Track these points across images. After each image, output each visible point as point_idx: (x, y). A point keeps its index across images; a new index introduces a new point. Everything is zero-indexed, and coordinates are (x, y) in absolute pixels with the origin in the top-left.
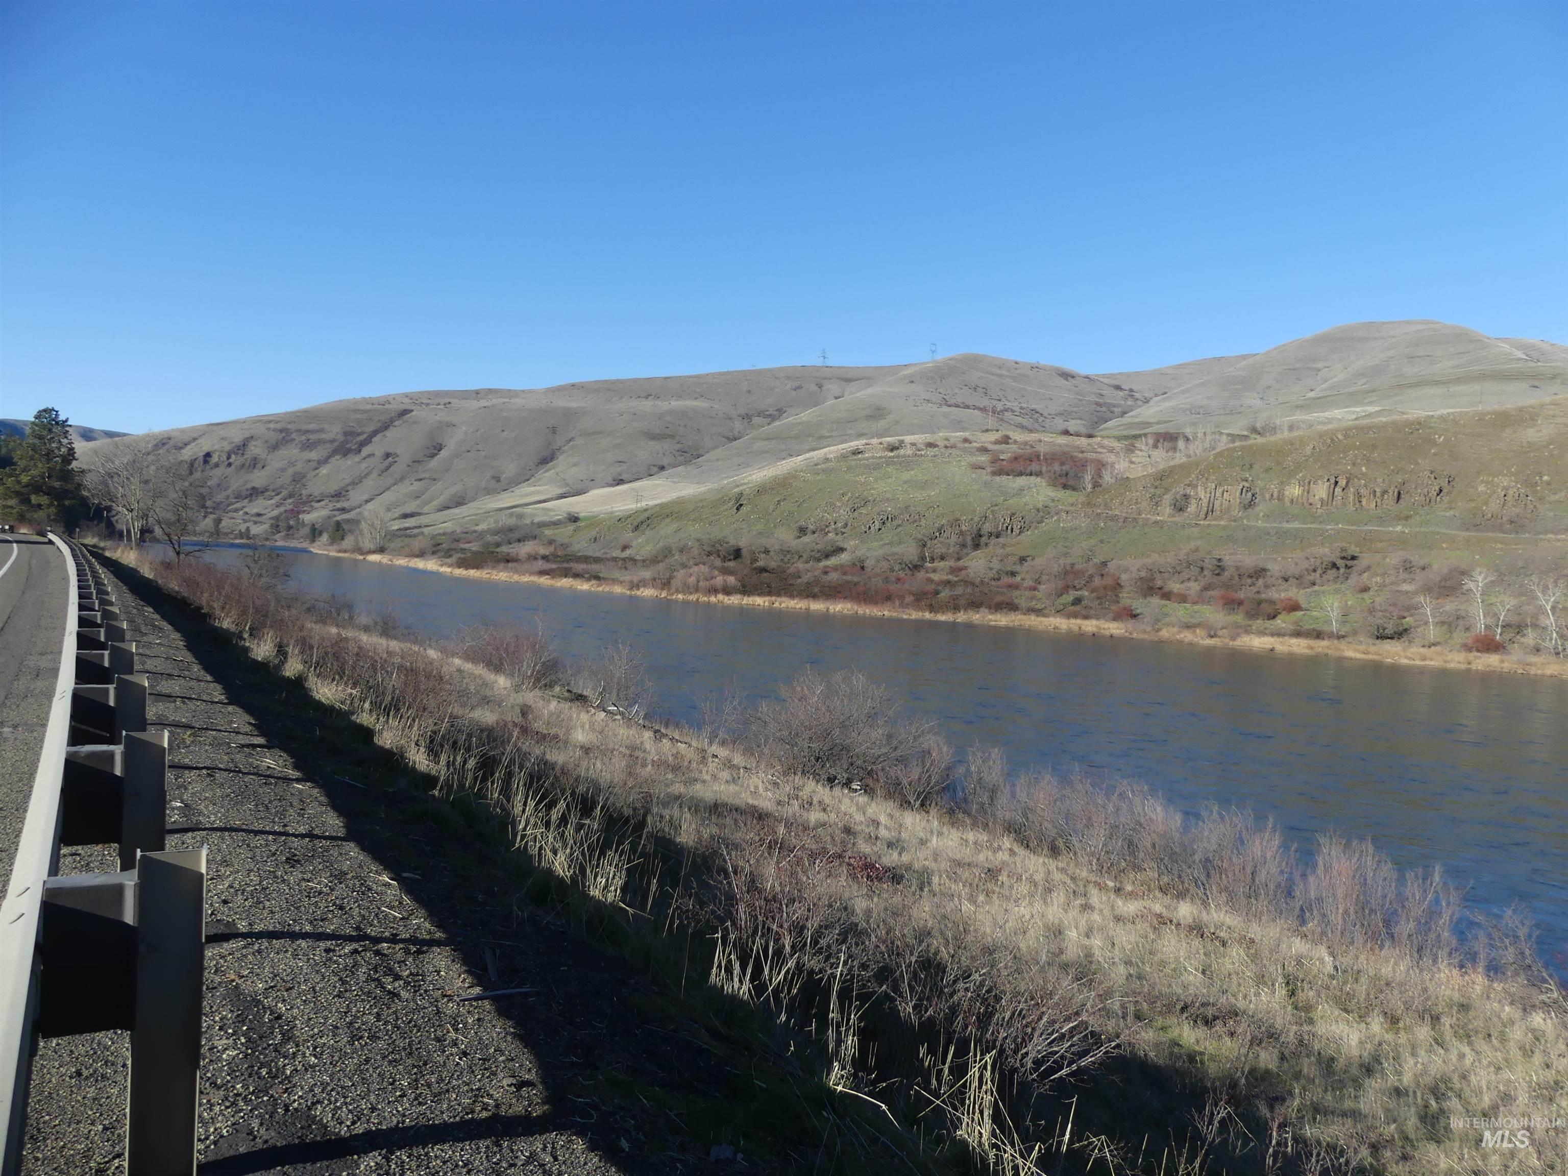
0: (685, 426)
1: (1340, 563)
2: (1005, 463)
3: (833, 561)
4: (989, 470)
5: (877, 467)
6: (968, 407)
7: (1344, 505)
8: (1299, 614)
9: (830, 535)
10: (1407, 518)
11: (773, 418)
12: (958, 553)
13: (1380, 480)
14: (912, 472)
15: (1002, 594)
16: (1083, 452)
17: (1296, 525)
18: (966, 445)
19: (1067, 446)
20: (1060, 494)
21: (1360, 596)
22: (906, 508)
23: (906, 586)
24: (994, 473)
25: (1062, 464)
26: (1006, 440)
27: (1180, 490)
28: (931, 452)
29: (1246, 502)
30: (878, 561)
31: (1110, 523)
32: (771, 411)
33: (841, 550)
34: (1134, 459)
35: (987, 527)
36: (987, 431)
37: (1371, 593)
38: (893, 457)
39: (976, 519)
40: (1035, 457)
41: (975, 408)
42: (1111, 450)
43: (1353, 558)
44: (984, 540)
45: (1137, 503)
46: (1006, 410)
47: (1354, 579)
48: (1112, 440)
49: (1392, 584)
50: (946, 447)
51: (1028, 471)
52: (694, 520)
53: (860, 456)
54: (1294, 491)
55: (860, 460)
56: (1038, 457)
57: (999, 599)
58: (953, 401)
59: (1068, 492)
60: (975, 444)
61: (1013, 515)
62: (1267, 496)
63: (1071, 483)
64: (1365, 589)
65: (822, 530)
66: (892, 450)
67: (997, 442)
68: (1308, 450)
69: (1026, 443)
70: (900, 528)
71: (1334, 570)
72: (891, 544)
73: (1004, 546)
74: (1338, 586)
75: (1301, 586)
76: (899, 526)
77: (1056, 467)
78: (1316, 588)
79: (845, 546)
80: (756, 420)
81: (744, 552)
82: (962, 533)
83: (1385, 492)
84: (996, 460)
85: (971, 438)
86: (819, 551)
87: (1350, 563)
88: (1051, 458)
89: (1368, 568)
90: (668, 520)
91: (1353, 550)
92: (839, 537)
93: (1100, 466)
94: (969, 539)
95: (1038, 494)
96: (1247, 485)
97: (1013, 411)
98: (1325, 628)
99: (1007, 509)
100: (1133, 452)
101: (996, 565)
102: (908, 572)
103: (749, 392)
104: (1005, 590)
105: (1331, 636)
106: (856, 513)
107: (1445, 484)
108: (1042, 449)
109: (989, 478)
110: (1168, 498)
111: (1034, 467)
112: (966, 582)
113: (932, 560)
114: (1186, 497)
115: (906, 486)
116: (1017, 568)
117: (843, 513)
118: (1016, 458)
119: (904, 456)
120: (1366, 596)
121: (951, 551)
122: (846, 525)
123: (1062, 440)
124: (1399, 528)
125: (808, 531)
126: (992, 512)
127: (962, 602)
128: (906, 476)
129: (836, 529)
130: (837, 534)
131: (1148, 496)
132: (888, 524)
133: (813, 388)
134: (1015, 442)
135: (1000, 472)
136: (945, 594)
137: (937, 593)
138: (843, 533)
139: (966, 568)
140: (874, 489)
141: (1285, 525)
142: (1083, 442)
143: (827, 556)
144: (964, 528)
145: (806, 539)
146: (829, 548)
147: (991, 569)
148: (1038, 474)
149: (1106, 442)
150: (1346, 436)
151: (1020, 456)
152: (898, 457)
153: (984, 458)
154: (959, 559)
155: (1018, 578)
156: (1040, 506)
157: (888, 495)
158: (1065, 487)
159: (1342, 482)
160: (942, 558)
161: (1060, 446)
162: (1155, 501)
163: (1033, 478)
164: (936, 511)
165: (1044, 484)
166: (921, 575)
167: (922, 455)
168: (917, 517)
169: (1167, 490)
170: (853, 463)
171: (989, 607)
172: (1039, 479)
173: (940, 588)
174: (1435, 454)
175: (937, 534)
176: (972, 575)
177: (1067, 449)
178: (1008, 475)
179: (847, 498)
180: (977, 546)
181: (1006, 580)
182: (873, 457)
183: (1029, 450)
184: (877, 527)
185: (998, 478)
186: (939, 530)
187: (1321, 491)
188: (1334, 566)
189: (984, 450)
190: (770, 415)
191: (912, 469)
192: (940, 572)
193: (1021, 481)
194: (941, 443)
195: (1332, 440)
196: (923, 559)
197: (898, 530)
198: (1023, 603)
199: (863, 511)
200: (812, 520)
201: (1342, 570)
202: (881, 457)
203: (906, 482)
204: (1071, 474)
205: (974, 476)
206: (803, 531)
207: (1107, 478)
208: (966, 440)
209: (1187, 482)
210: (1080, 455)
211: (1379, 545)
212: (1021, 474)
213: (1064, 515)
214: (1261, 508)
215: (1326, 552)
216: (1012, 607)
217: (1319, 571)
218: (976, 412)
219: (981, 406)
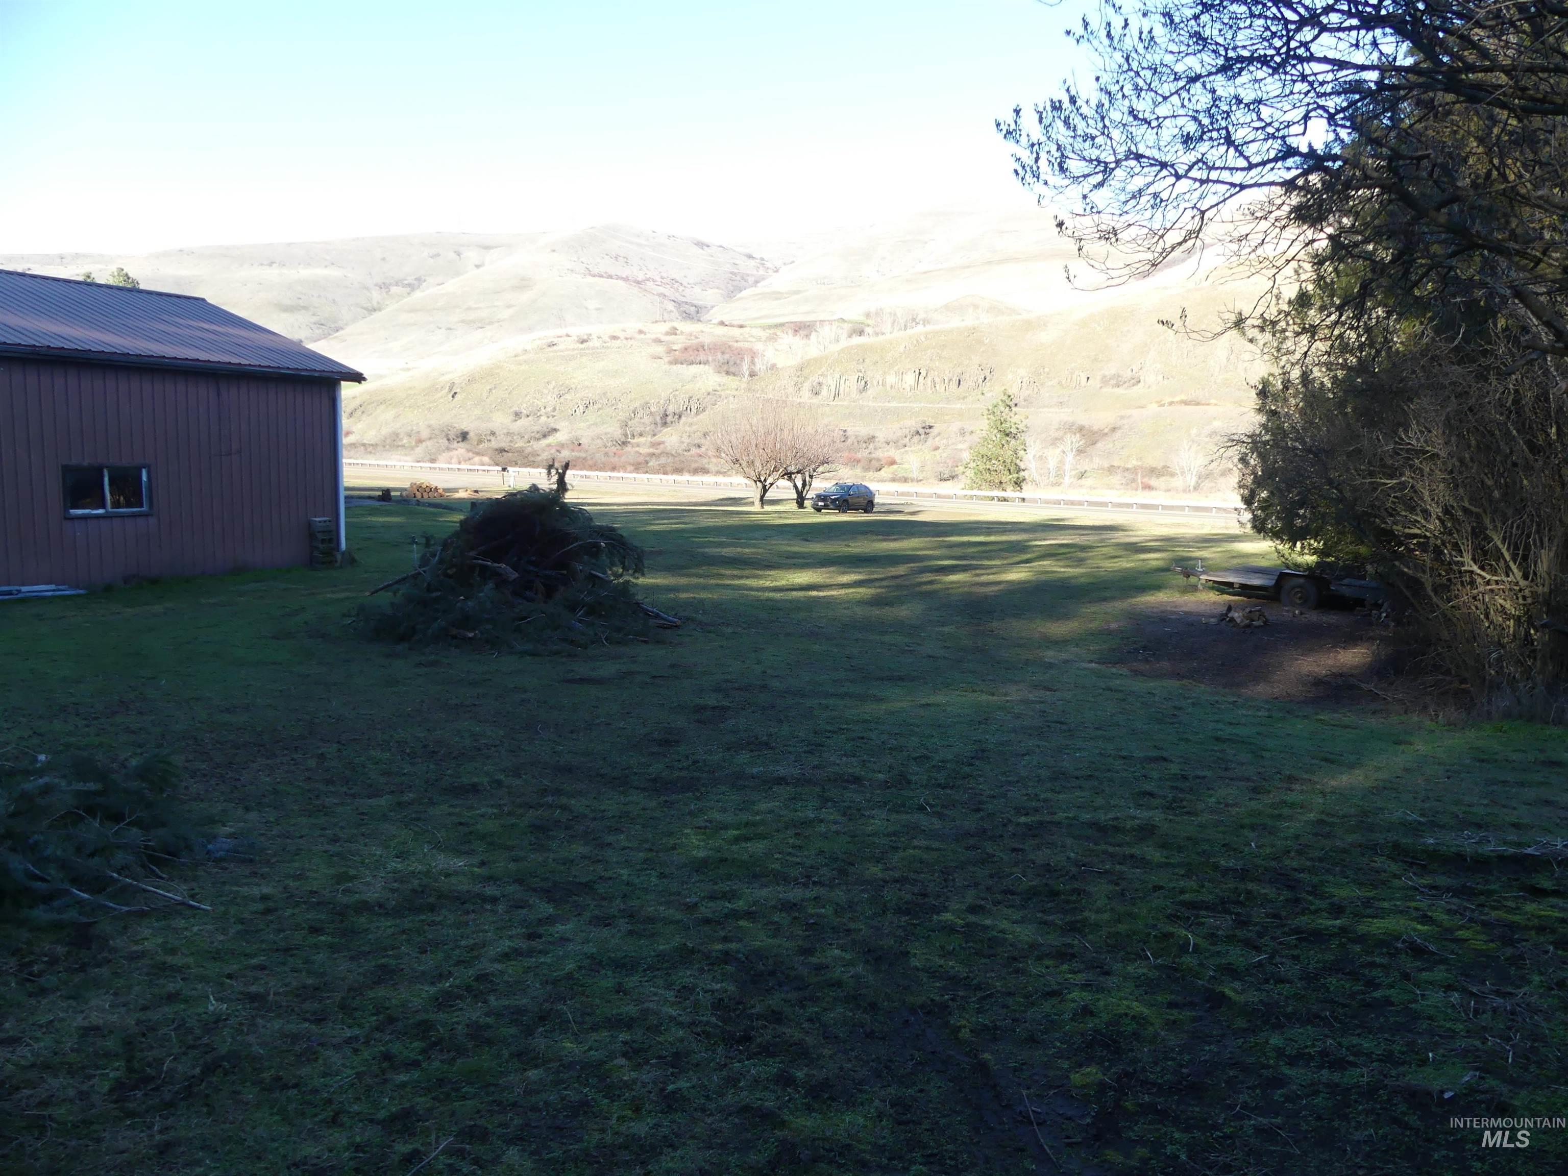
0: (319, 296)
1: (921, 431)
2: (677, 353)
3: (550, 440)
4: (666, 359)
5: (573, 358)
6: (610, 277)
7: (925, 389)
8: (895, 467)
9: (542, 418)
10: (964, 398)
11: (412, 287)
12: (653, 431)
13: (947, 372)
14: (603, 363)
15: (696, 462)
16: (737, 341)
17: (894, 404)
18: (642, 336)
19: (724, 336)
20: (724, 379)
21: (934, 453)
22: (605, 394)
23: (623, 459)
24: (670, 363)
25: (723, 353)
26: (674, 332)
27: (814, 379)
28: (617, 343)
29: (861, 387)
30: (593, 439)
32: (410, 280)
33: (555, 430)
34: (777, 347)
35: (671, 409)
36: (656, 322)
37: (940, 451)
38: (584, 349)
39: (662, 402)
40: (699, 348)
41: (619, 278)
42: (759, 340)
43: (930, 427)
44: (669, 419)
45: (785, 389)
46: (648, 280)
47: (930, 441)
48: (759, 330)
49: (953, 444)
50: (627, 339)
51: (698, 361)
52: (410, 407)
53: (555, 348)
54: (891, 379)
55: (556, 351)
56: (703, 347)
57: (694, 465)
58: (596, 271)
59: (731, 377)
60: (648, 336)
61: (691, 397)
62: (875, 383)
63: (732, 369)
64: (937, 448)
65: (535, 414)
66: (582, 343)
67: (667, 334)
68: (902, 349)
69: (691, 334)
70: (601, 411)
71: (918, 436)
72: (595, 424)
73: (691, 425)
74: (920, 447)
75: (897, 448)
76: (600, 409)
77: (719, 356)
78: (907, 448)
79: (557, 427)
80: (394, 289)
81: (471, 435)
82: (651, 414)
83: (950, 380)
84: (670, 351)
85: (644, 329)
86: (538, 432)
87: (927, 431)
88: (714, 348)
89: (939, 434)
90: (382, 407)
91: (930, 421)
92: (551, 420)
93: (753, 355)
94: (658, 419)
95: (707, 379)
96: (861, 375)
97: (654, 281)
98: (911, 475)
99: (685, 393)
100: (776, 340)
101: (686, 440)
102: (618, 447)
103: (384, 259)
104: (696, 458)
105: (912, 480)
106: (562, 399)
107: (988, 374)
108: (706, 340)
109: (667, 367)
110: (807, 386)
111: (702, 357)
112: (668, 454)
113: (633, 436)
114: (820, 384)
115: (600, 375)
116: (703, 441)
117: (551, 399)
118: (686, 349)
119: (593, 348)
120: (937, 453)
121: (648, 429)
122: (554, 409)
123: (721, 330)
124: (959, 406)
125: (523, 416)
126: (674, 396)
127: (669, 469)
128: (599, 366)
129: (546, 413)
130: (548, 417)
131: (793, 383)
132: (591, 407)
133: (452, 256)
134: (682, 333)
135: (676, 362)
136: (653, 463)
137: (647, 463)
138: (554, 416)
139: (663, 443)
140: (574, 378)
141: (887, 404)
142: (736, 332)
143: (545, 436)
144: (653, 410)
145: (520, 423)
146: (545, 429)
147: (683, 442)
148: (706, 363)
149: (754, 332)
150: (926, 338)
151: (689, 347)
152: (588, 348)
153: (660, 350)
154: (654, 435)
155: (703, 449)
156: (710, 390)
157: (586, 383)
158: (728, 373)
159: (924, 373)
160: (641, 435)
161: (718, 336)
162: (798, 387)
163: (702, 366)
164: (629, 395)
165: (711, 371)
166: (628, 449)
167: (608, 347)
168: (614, 401)
169: (806, 378)
170: (552, 354)
171: (689, 472)
172: (707, 367)
173: (647, 459)
174: (983, 352)
175: (633, 415)
176: (669, 448)
177: (724, 339)
178: (682, 364)
179: (551, 387)
180: (665, 424)
181: (694, 451)
182: (567, 349)
183: (695, 341)
184: (582, 411)
185: (674, 367)
186: (634, 412)
187: (910, 379)
188: (918, 433)
189: (658, 341)
190: (409, 285)
191: (603, 360)
192: (643, 445)
193: (694, 369)
194: (622, 335)
195: (917, 341)
196: (626, 435)
197: (599, 413)
198: (712, 467)
199: (568, 396)
200: (525, 405)
201: (923, 436)
202: (574, 349)
203: (600, 372)
204: (731, 363)
205: (655, 365)
206: (518, 415)
207: (759, 366)
208: (641, 332)
209: (820, 373)
210: (736, 344)
211: (947, 418)
212: (692, 363)
213: (731, 398)
214: (871, 392)
215: (913, 423)
216: (705, 471)
217: (909, 437)
218: (620, 282)
219: (624, 276)
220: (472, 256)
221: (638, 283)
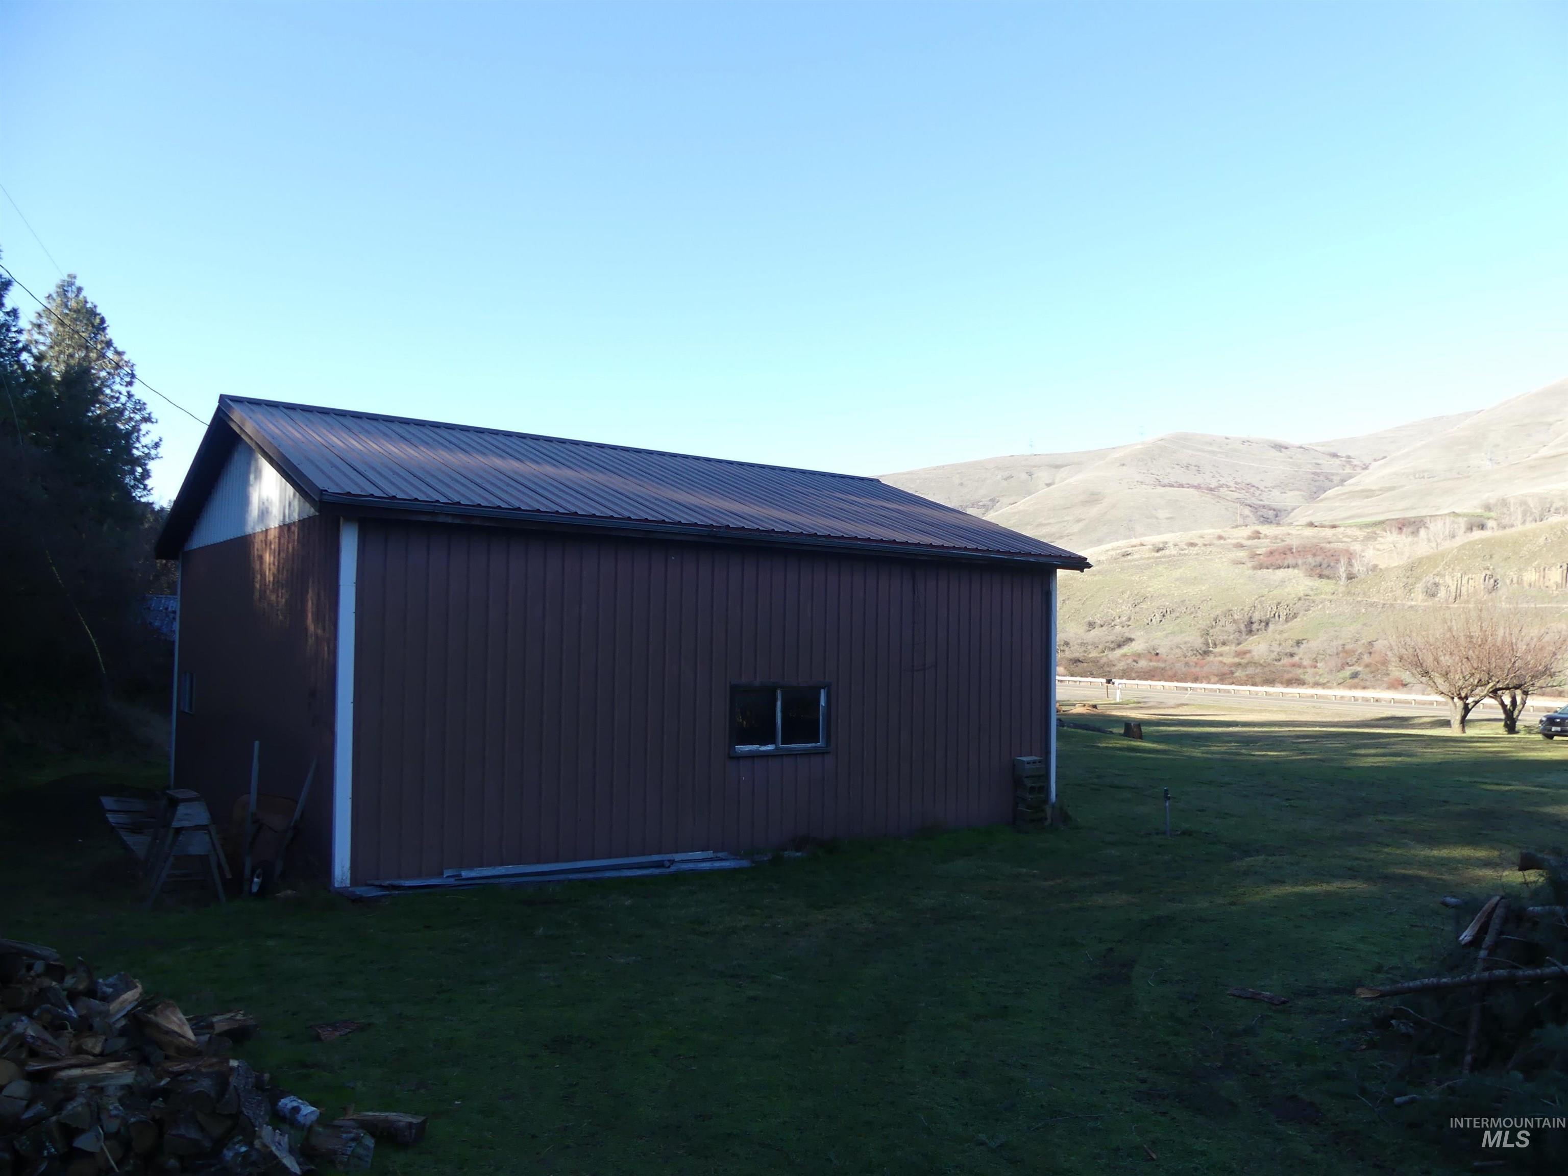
2: (1261, 557)
3: (1125, 650)
4: (1250, 565)
5: (1148, 567)
6: (1182, 486)
9: (1117, 627)
11: (986, 508)
12: (1238, 639)
14: (1181, 570)
15: (1289, 672)
16: (1329, 543)
17: (1535, 605)
18: (1222, 542)
19: (1314, 537)
20: (1317, 583)
22: (1183, 602)
23: (1206, 669)
24: (1254, 568)
25: (1314, 555)
26: (1257, 535)
27: (1430, 579)
28: (1194, 550)
29: (1490, 587)
30: (1172, 649)
31: (1370, 609)
32: (985, 501)
33: (1131, 640)
34: (1378, 546)
35: (1256, 616)
36: (1237, 527)
38: (1160, 557)
39: (1247, 609)
40: (1288, 551)
41: (1190, 486)
42: (1355, 539)
44: (1255, 627)
45: (1392, 591)
46: (1221, 486)
48: (1354, 529)
50: (1205, 545)
51: (1286, 564)
53: (1129, 557)
54: (1531, 576)
55: (1131, 561)
56: (1291, 549)
57: (1287, 676)
58: (1166, 481)
59: (1324, 581)
60: (1229, 541)
61: (1279, 603)
62: (1508, 582)
63: (1326, 572)
65: (1109, 624)
66: (1158, 551)
67: (1249, 538)
68: (1542, 540)
69: (1276, 537)
70: (1179, 620)
72: (1173, 633)
73: (1281, 632)
76: (1178, 617)
77: (1310, 559)
79: (1133, 637)
82: (1235, 621)
84: (1254, 556)
85: (1223, 534)
86: (1112, 642)
88: (1304, 551)
92: (1126, 629)
93: (1350, 556)
94: (1242, 627)
95: (1297, 584)
96: (1489, 573)
97: (1228, 487)
99: (1272, 599)
100: (1375, 539)
101: (1277, 649)
102: (1199, 657)
103: (961, 484)
104: (1289, 669)
106: (1137, 609)
108: (1294, 543)
109: (1251, 572)
110: (1420, 587)
111: (1290, 560)
112: (1256, 664)
113: (1215, 645)
114: (1436, 585)
115: (1178, 583)
116: (1295, 650)
117: (1125, 609)
118: (1271, 553)
119: (1170, 556)
121: (1231, 637)
122: (1129, 619)
123: (1309, 532)
125: (1097, 626)
126: (1260, 602)
127: (1258, 680)
128: (1177, 573)
129: (1121, 623)
130: (1123, 627)
131: (1402, 585)
132: (1168, 616)
133: (1024, 476)
134: (1266, 536)
135: (1261, 567)
136: (1239, 673)
137: (1232, 673)
138: (1129, 626)
139: (1249, 652)
140: (1150, 587)
141: (1525, 605)
142: (1328, 532)
143: (1119, 646)
144: (1236, 617)
145: (1094, 632)
146: (1120, 639)
147: (1273, 652)
148: (1295, 566)
149: (1349, 531)
151: (1275, 550)
152: (1164, 557)
153: (1242, 554)
154: (1239, 644)
155: (1296, 659)
156: (1301, 594)
157: (1163, 591)
158: (1321, 576)
160: (1224, 644)
161: (1308, 538)
162: (1409, 589)
163: (1290, 570)
164: (1210, 603)
165: (1301, 575)
166: (1211, 658)
167: (1185, 555)
168: (1193, 609)
169: (1419, 579)
170: (1126, 564)
171: (1282, 683)
172: (1296, 571)
173: (1233, 669)
175: (1214, 623)
176: (1256, 658)
177: (1315, 541)
178: (1268, 568)
179: (1126, 596)
180: (1250, 632)
181: (1286, 661)
182: (1141, 559)
183: (1282, 544)
184: (1158, 620)
185: (1259, 572)
186: (1215, 620)
187: (1556, 575)
189: (1240, 546)
190: (984, 506)
191: (1181, 567)
192: (1227, 655)
193: (1281, 573)
194: (1199, 542)
195: (1562, 531)
196: (1207, 644)
197: (1178, 621)
198: (1308, 678)
199: (1144, 606)
200: (1099, 615)
202: (1149, 558)
203: (1177, 580)
204: (1324, 566)
205: (1237, 570)
206: (1091, 625)
207: (1357, 567)
208: (1220, 538)
209: (1435, 572)
210: (1328, 546)
212: (1279, 567)
213: (1328, 603)
214: (1504, 592)
216: (1300, 682)
218: (1191, 490)
219: (1196, 484)
220: (1043, 476)
221: (1211, 490)
